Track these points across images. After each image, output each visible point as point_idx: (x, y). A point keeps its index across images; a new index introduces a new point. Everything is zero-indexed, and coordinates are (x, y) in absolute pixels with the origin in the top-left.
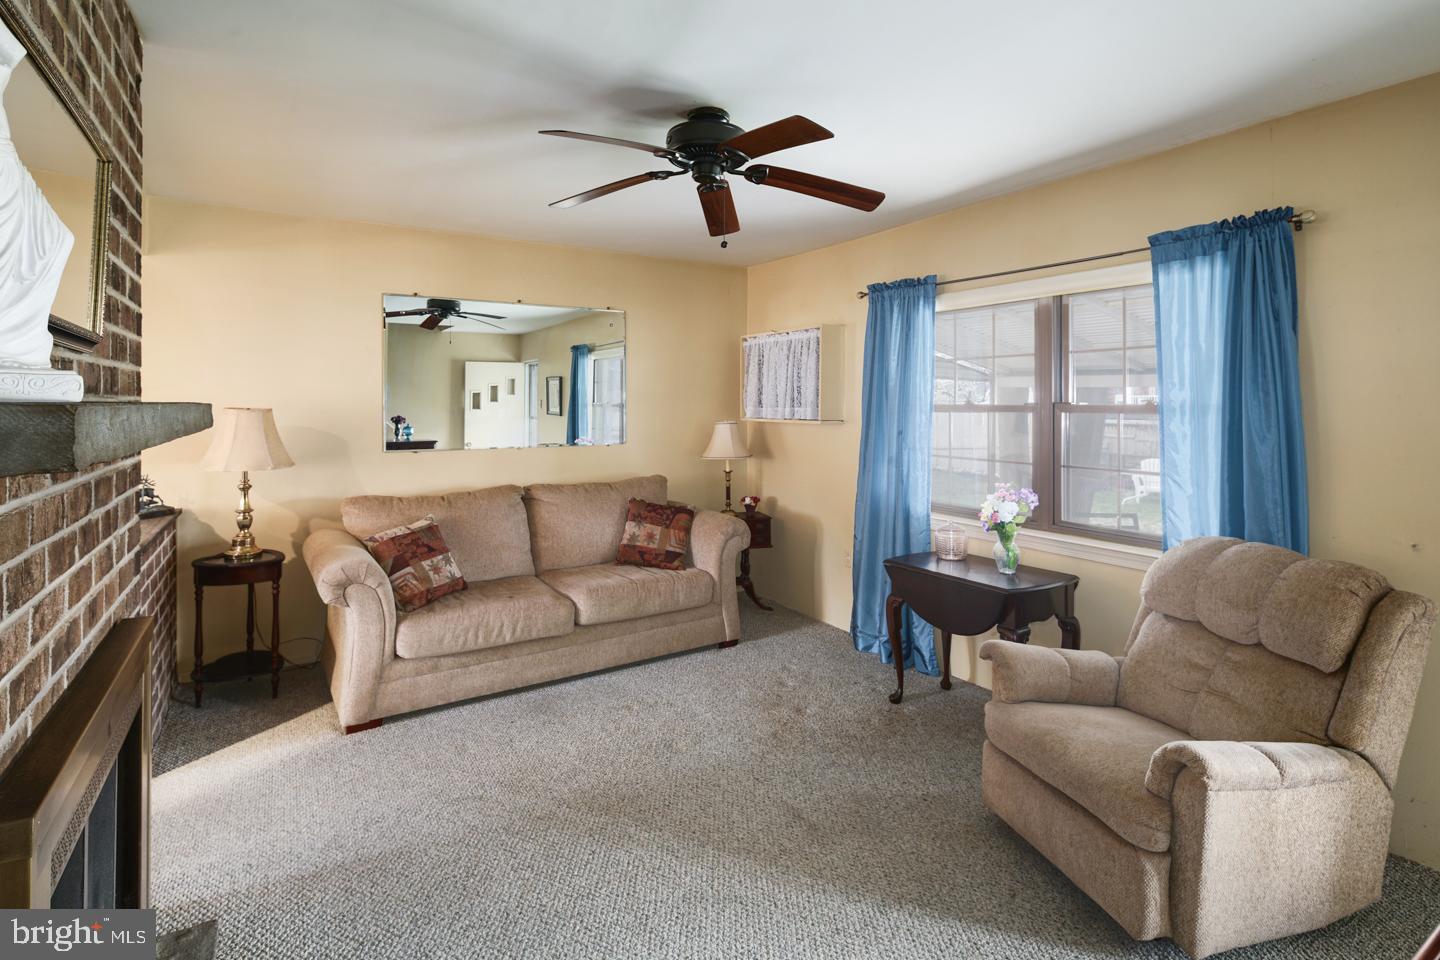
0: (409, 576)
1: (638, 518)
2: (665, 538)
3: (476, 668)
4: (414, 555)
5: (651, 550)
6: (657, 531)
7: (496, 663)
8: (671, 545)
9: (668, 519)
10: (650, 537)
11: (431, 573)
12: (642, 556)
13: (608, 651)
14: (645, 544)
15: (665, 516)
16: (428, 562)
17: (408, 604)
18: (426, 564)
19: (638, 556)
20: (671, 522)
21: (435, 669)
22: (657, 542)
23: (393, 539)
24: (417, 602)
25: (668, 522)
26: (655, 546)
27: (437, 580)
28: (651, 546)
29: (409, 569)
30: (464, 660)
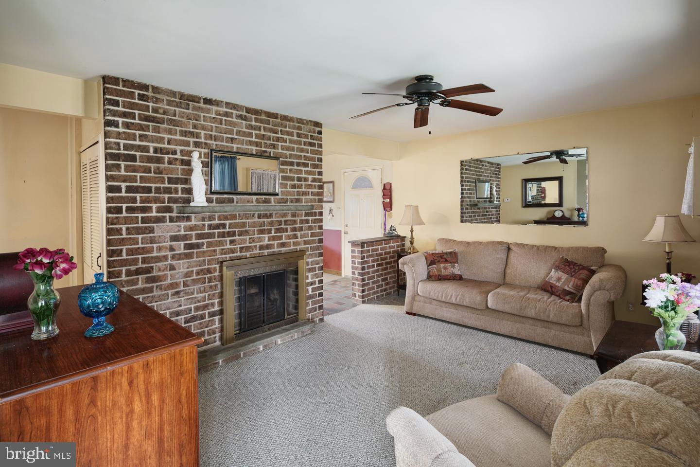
0: (434, 268)
1: (558, 268)
2: (567, 282)
3: (444, 309)
4: (439, 261)
5: (556, 286)
6: (564, 277)
7: (453, 310)
8: (568, 287)
9: (574, 271)
10: (559, 279)
11: (443, 269)
12: (551, 289)
13: (506, 326)
14: (555, 282)
15: (573, 270)
16: (443, 265)
17: (430, 277)
18: (442, 265)
19: (549, 288)
20: (575, 274)
21: (431, 303)
22: (561, 283)
23: (433, 254)
24: (433, 278)
25: (573, 274)
26: (559, 285)
27: (444, 272)
28: (557, 284)
29: (435, 266)
30: (442, 304)
